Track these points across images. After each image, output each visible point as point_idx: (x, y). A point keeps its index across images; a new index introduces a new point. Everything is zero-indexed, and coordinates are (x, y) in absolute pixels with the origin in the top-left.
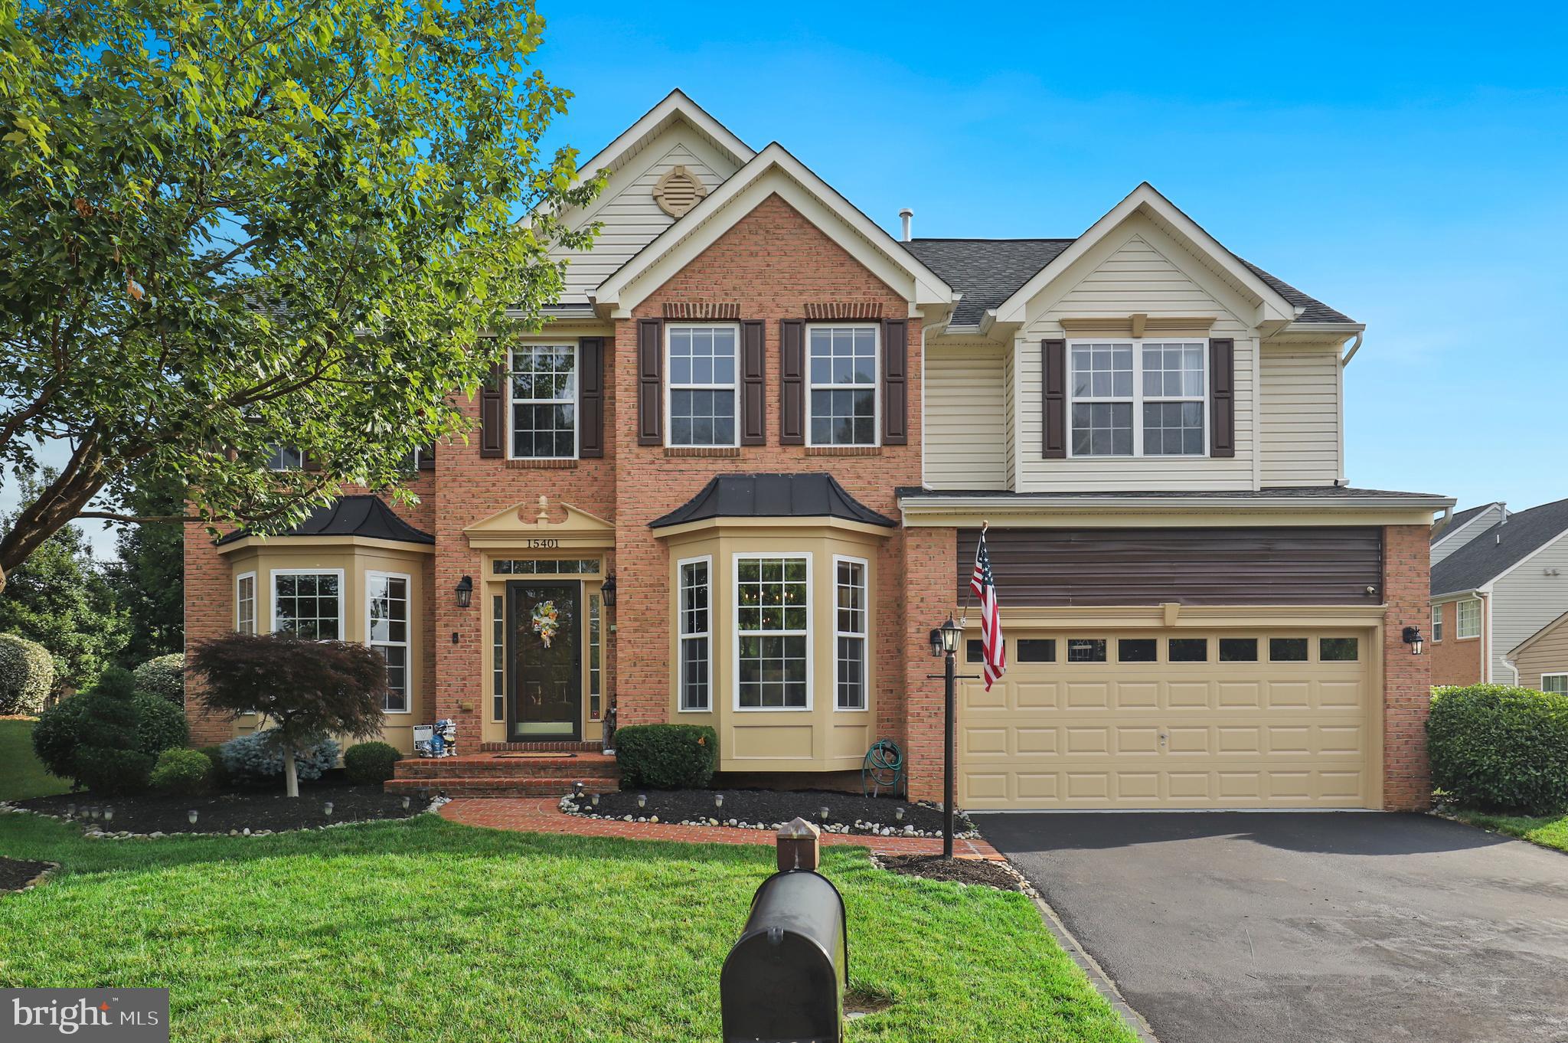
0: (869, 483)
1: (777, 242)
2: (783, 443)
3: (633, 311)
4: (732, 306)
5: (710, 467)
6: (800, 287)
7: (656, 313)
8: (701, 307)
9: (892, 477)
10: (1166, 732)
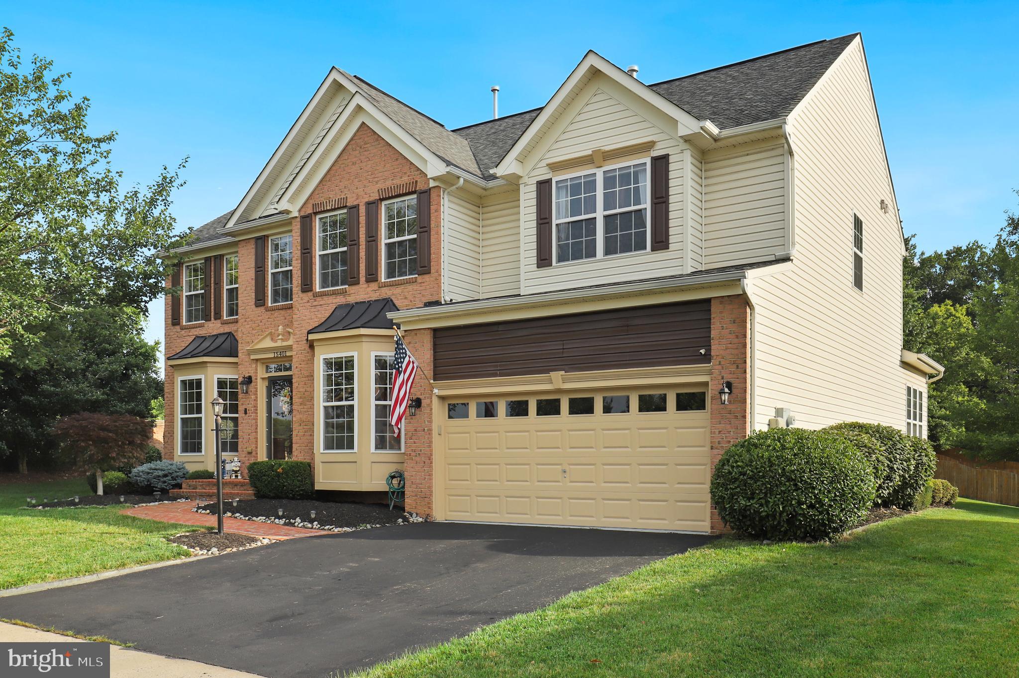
0: (411, 301)
1: (365, 153)
2: (368, 281)
3: (300, 211)
4: (344, 198)
5: (334, 301)
6: (376, 179)
7: (310, 211)
8: (329, 203)
9: (423, 296)
10: (567, 468)
